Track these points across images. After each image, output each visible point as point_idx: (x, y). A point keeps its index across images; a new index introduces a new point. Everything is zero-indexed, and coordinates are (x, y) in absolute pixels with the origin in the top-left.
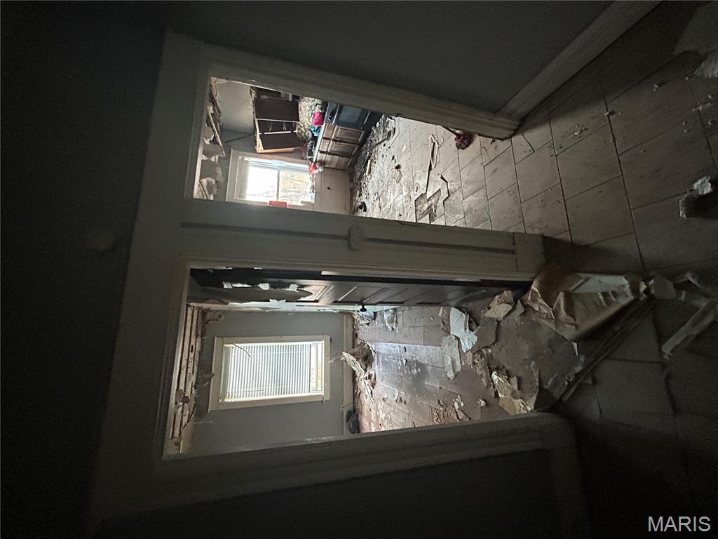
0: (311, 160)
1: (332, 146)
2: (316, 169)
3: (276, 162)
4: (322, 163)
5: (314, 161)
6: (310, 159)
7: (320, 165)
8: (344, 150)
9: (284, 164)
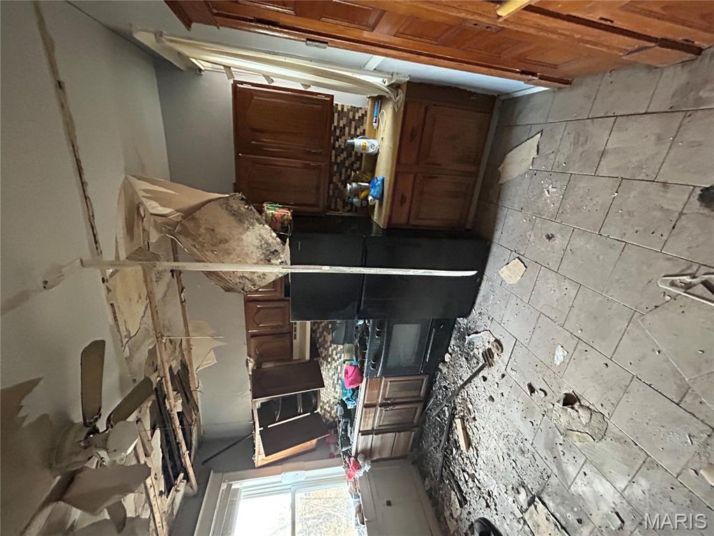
0: (347, 454)
1: (380, 417)
2: (360, 468)
3: (289, 477)
4: (367, 454)
5: (353, 454)
6: (345, 453)
7: (365, 459)
8: (400, 418)
9: (302, 475)
